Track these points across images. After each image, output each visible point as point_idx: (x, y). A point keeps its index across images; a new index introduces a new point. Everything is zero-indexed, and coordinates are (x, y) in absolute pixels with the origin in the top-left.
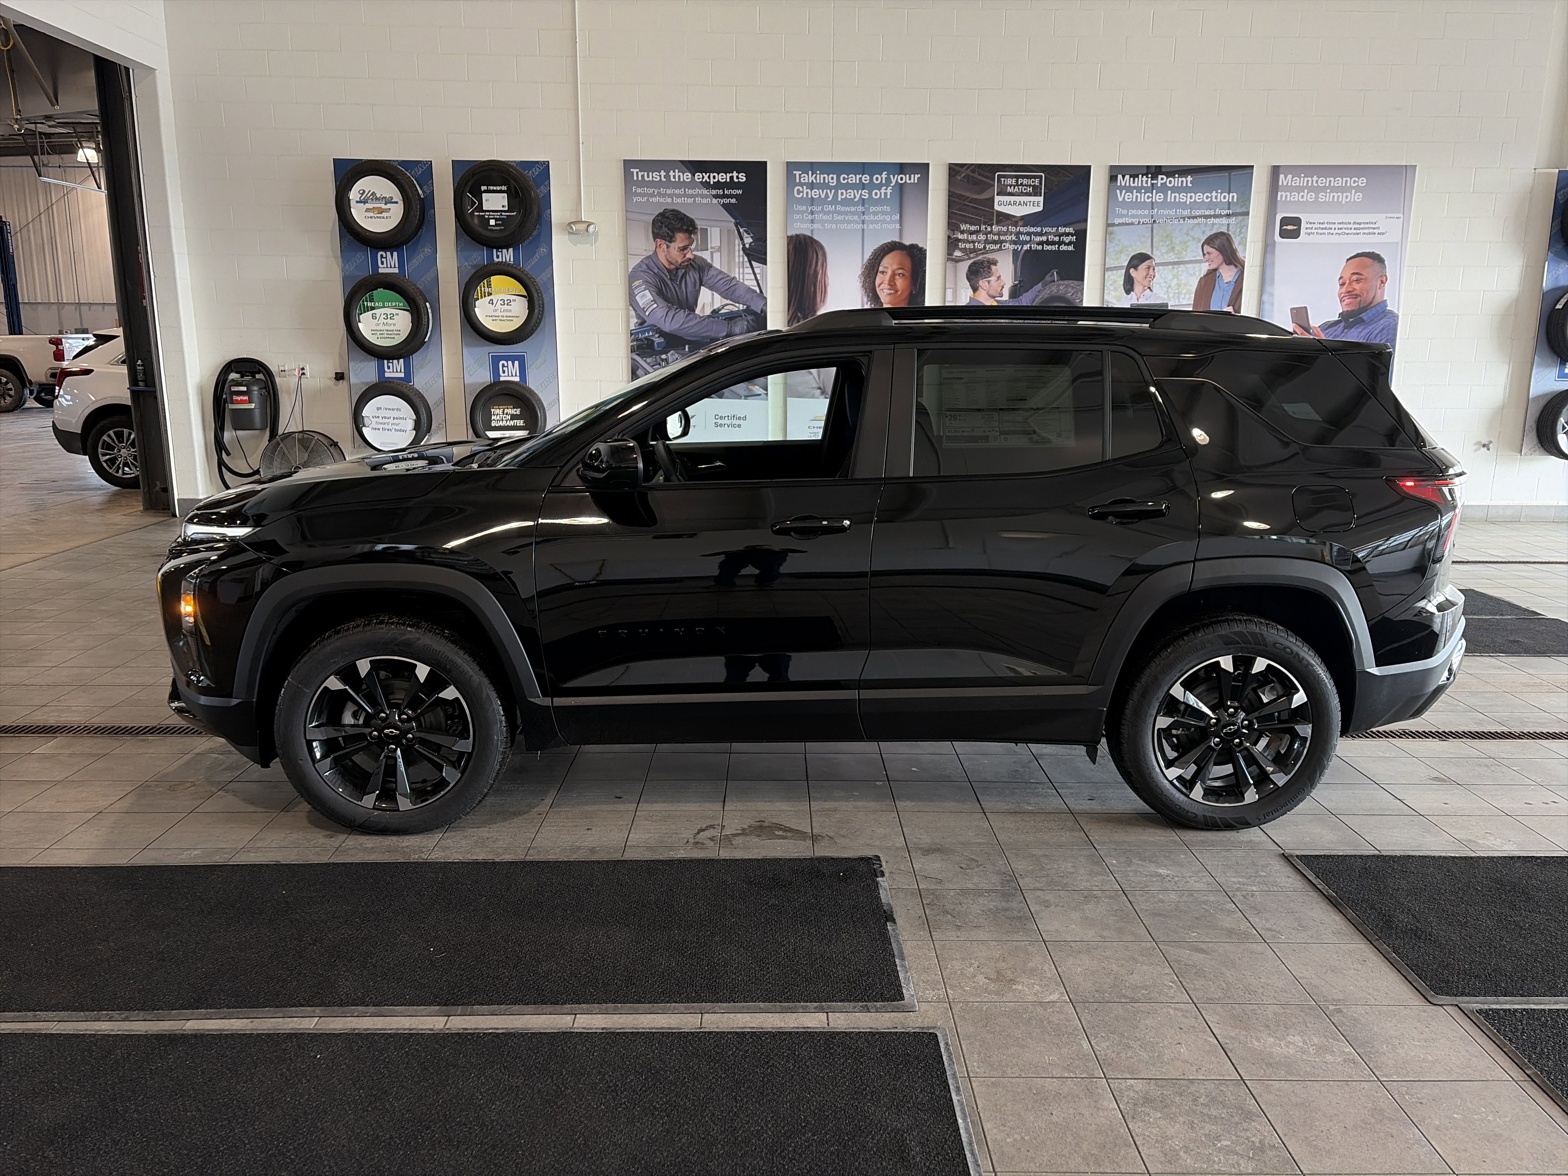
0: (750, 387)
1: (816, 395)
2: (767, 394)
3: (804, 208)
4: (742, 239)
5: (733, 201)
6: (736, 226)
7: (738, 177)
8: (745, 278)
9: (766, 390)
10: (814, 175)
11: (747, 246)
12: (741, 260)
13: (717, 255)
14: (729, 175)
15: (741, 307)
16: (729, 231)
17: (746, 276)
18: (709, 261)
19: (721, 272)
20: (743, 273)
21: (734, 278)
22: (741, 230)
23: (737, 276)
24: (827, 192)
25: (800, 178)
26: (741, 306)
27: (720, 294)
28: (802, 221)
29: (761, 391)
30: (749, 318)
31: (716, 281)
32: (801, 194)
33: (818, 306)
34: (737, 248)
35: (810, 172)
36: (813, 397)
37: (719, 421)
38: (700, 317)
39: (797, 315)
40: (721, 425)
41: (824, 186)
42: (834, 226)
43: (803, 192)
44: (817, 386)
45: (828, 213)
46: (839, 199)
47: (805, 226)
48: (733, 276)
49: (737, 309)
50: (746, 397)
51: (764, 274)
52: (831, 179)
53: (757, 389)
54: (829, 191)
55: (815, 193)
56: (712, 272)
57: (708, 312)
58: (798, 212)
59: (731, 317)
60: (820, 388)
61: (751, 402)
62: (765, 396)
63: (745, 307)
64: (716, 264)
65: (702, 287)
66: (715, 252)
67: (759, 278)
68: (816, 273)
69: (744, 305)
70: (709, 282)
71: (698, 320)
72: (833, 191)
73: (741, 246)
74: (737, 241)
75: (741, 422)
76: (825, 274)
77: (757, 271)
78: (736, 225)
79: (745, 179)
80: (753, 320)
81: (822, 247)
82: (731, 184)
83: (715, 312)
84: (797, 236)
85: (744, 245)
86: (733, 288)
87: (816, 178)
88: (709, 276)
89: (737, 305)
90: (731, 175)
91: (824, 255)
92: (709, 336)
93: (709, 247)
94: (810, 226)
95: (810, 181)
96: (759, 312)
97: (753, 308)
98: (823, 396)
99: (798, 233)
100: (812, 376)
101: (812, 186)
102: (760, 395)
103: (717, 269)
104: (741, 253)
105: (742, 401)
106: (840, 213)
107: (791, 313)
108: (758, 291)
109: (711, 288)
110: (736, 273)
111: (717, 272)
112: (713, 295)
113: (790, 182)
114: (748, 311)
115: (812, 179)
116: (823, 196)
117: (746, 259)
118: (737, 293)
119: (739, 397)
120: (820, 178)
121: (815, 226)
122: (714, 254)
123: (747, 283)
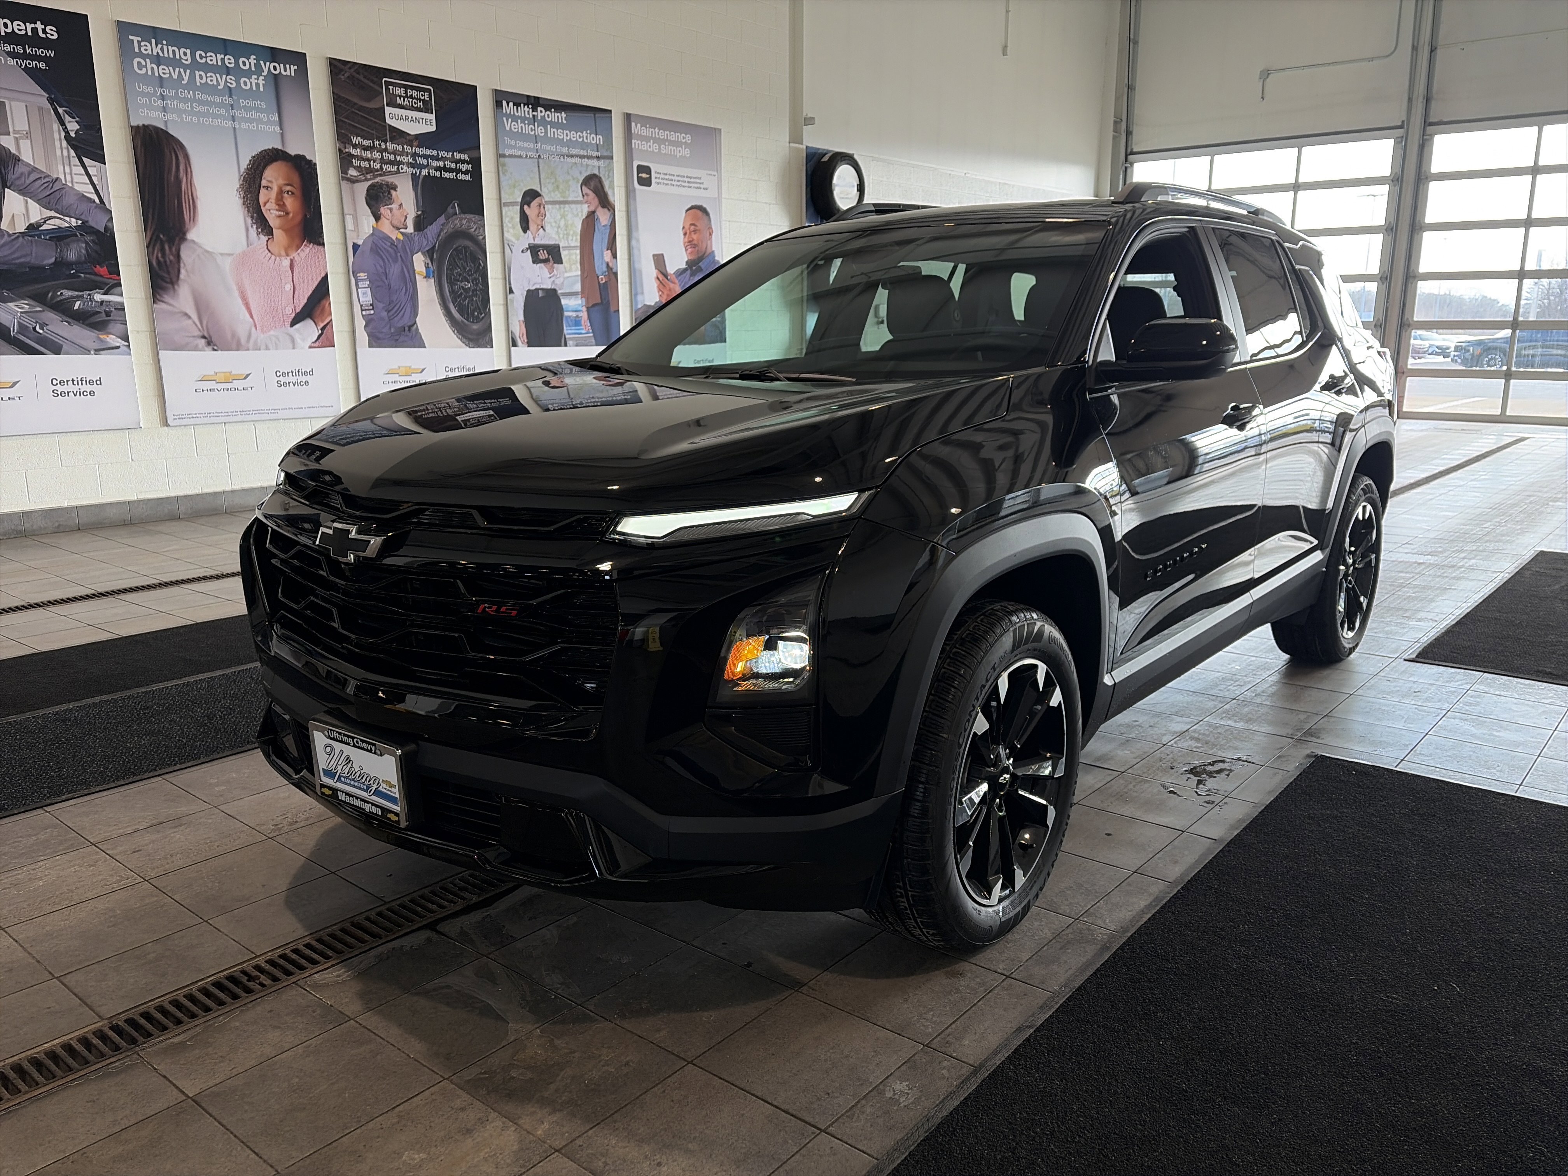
0: (102, 337)
1: (200, 346)
2: (129, 346)
3: (150, 89)
4: (62, 123)
5: (42, 65)
6: (52, 104)
7: (44, 31)
8: (75, 180)
9: (127, 340)
10: (160, 46)
11: (73, 134)
12: (65, 153)
13: (25, 145)
14: (30, 26)
15: (74, 222)
16: (40, 109)
17: (76, 178)
18: (13, 151)
19: (34, 169)
20: (71, 174)
21: (57, 179)
22: (60, 110)
23: (62, 177)
24: (179, 71)
25: (140, 46)
26: (73, 220)
27: (38, 201)
28: (150, 107)
29: (119, 342)
30: (88, 238)
31: (28, 182)
32: (144, 69)
33: (187, 226)
34: (56, 136)
35: (153, 41)
36: (196, 349)
37: (60, 388)
38: (10, 235)
39: (158, 236)
40: (62, 394)
41: (175, 63)
42: (195, 119)
43: (146, 67)
44: (201, 334)
45: (185, 100)
46: (198, 84)
47: (154, 114)
48: (55, 176)
49: (67, 225)
50: (98, 351)
51: (103, 176)
52: (184, 55)
53: (113, 340)
54: (182, 70)
55: (164, 71)
56: (20, 169)
57: (21, 227)
58: (144, 94)
59: (60, 237)
60: (204, 337)
61: (104, 357)
62: (126, 349)
63: (80, 222)
64: (26, 156)
65: (7, 190)
66: (22, 138)
67: (96, 182)
68: (178, 182)
69: (77, 219)
70: (18, 182)
71: (6, 238)
72: (188, 71)
73: (63, 134)
74: (56, 126)
75: (94, 388)
76: (191, 183)
77: (92, 171)
78: (51, 101)
79: (56, 36)
80: (93, 241)
81: (182, 147)
82: (34, 40)
83: (31, 227)
84: (145, 127)
85: (67, 132)
86: (57, 195)
87: (162, 49)
88: (16, 175)
89: (67, 219)
90: (33, 25)
91: (187, 157)
92: (28, 263)
93: (11, 130)
94: (161, 115)
95: (155, 54)
96: (103, 231)
97: (92, 223)
98: (210, 348)
99: (146, 123)
100: (190, 322)
101: (158, 60)
102: (118, 347)
103: (28, 165)
104: (64, 143)
105: (92, 358)
106: (201, 102)
107: (149, 234)
108: (97, 201)
109: (23, 192)
110: (59, 172)
111: (28, 169)
112: (27, 202)
113: (126, 52)
114: (85, 228)
115: (157, 50)
116: (175, 77)
117: (72, 153)
118: (65, 202)
119: (88, 352)
120: (169, 51)
121: (169, 116)
122: (21, 141)
123: (78, 187)
